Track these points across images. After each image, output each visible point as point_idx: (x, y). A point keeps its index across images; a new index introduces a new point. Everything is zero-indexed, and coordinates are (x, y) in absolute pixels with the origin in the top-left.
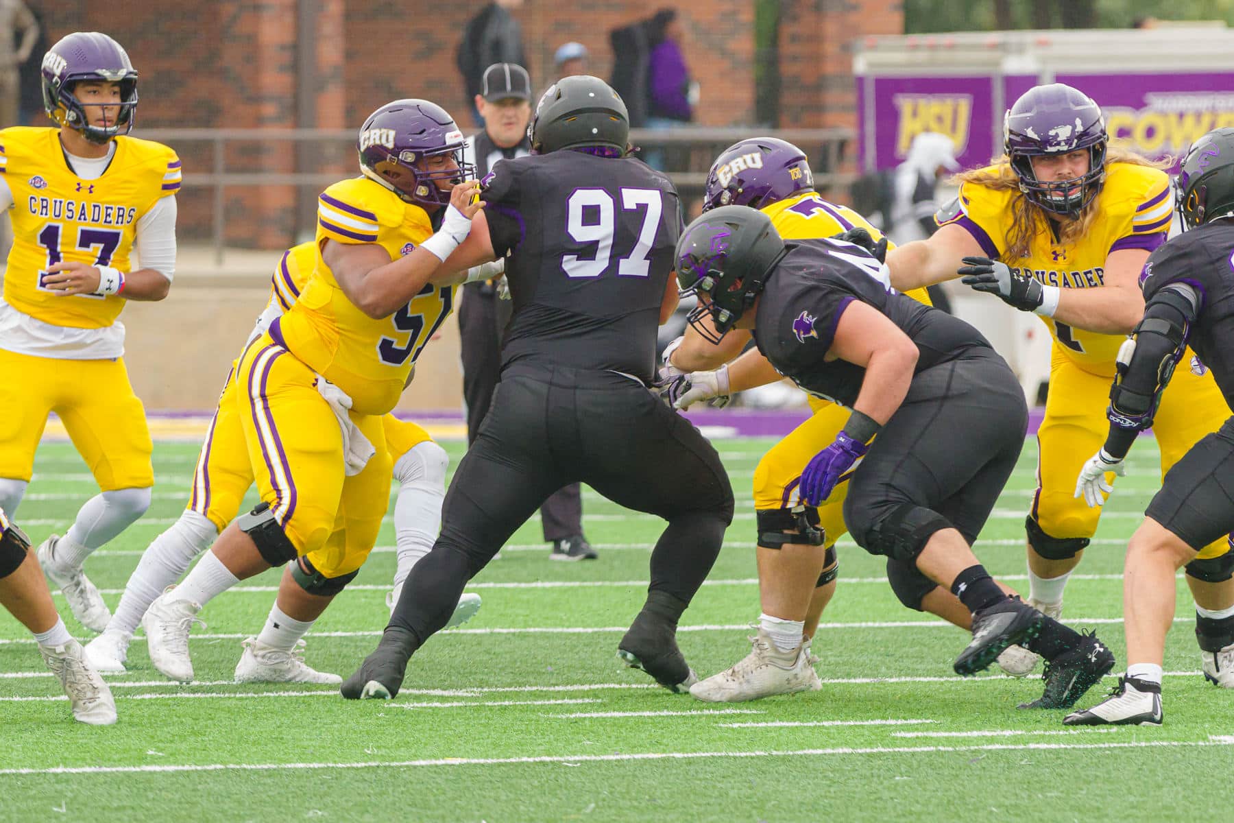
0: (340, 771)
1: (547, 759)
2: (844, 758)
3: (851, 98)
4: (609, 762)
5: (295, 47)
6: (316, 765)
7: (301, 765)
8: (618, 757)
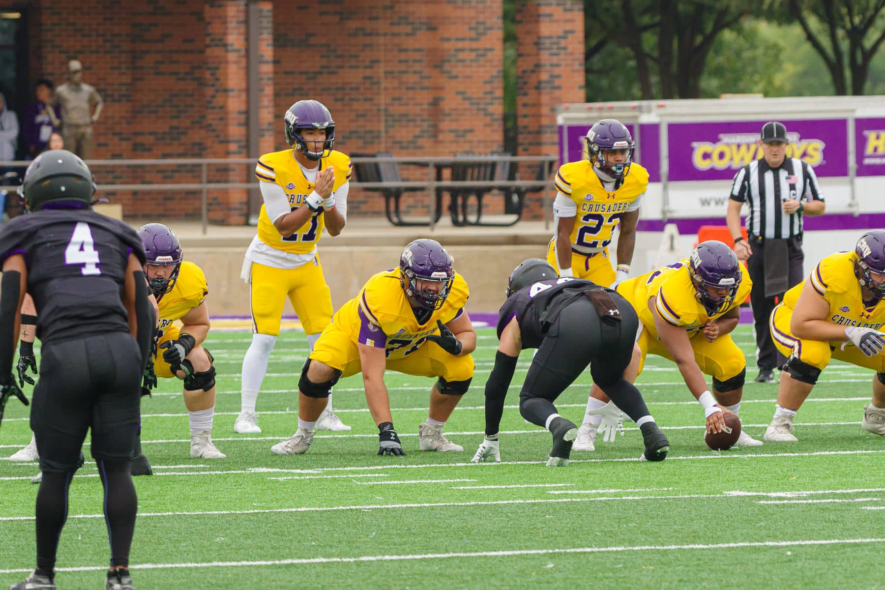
0: (237, 516)
1: (354, 507)
2: (519, 506)
3: (556, 138)
4: (388, 509)
5: (247, 112)
6: (225, 512)
7: (217, 512)
8: (393, 506)
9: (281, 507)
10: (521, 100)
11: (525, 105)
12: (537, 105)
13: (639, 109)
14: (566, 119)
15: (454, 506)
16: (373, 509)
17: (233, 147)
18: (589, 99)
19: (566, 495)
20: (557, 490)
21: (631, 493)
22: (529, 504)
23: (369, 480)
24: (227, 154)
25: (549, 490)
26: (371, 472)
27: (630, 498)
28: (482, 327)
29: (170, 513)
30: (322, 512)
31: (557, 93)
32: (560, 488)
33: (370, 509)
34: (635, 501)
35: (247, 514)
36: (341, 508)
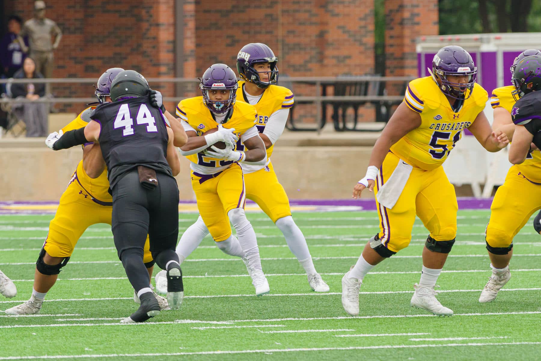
0: (167, 357)
1: (258, 351)
3: (415, 63)
4: (285, 352)
5: (174, 42)
6: (157, 354)
7: (151, 354)
8: (289, 350)
9: (201, 350)
10: (388, 33)
11: (391, 37)
12: (401, 37)
13: (481, 40)
14: (423, 48)
15: (337, 350)
16: (273, 352)
17: (163, 69)
18: (442, 32)
19: (424, 342)
20: (417, 338)
21: (475, 340)
22: (395, 348)
23: (270, 329)
24: (159, 74)
25: (411, 338)
26: (272, 323)
27: (475, 344)
28: (358, 211)
29: (115, 355)
30: (234, 354)
31: (417, 28)
32: (420, 337)
33: (271, 352)
34: (477, 346)
35: (175, 356)
36: (248, 351)
